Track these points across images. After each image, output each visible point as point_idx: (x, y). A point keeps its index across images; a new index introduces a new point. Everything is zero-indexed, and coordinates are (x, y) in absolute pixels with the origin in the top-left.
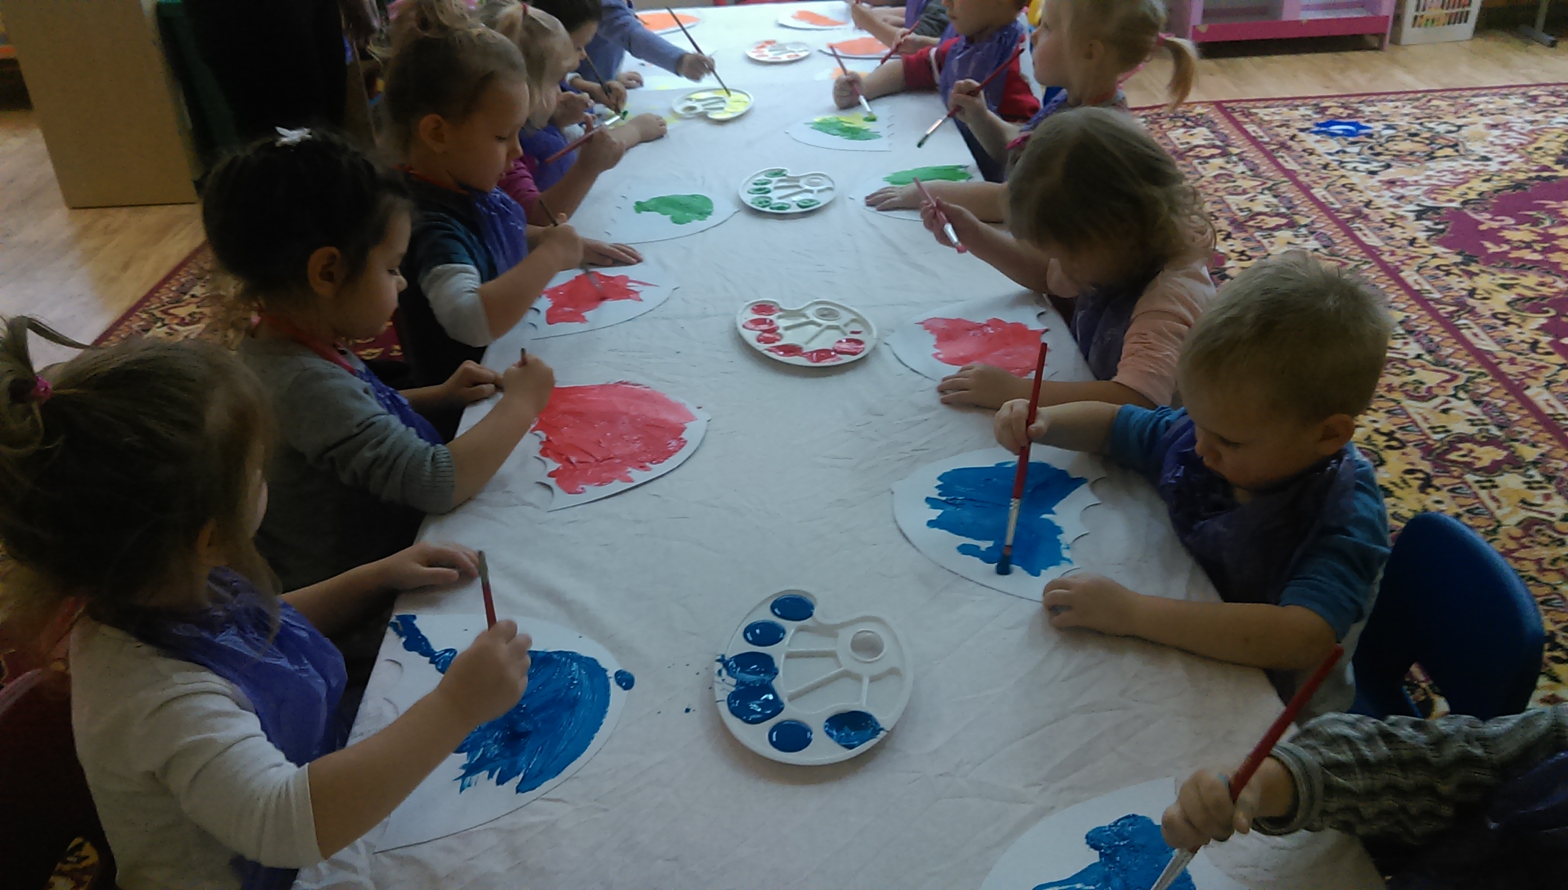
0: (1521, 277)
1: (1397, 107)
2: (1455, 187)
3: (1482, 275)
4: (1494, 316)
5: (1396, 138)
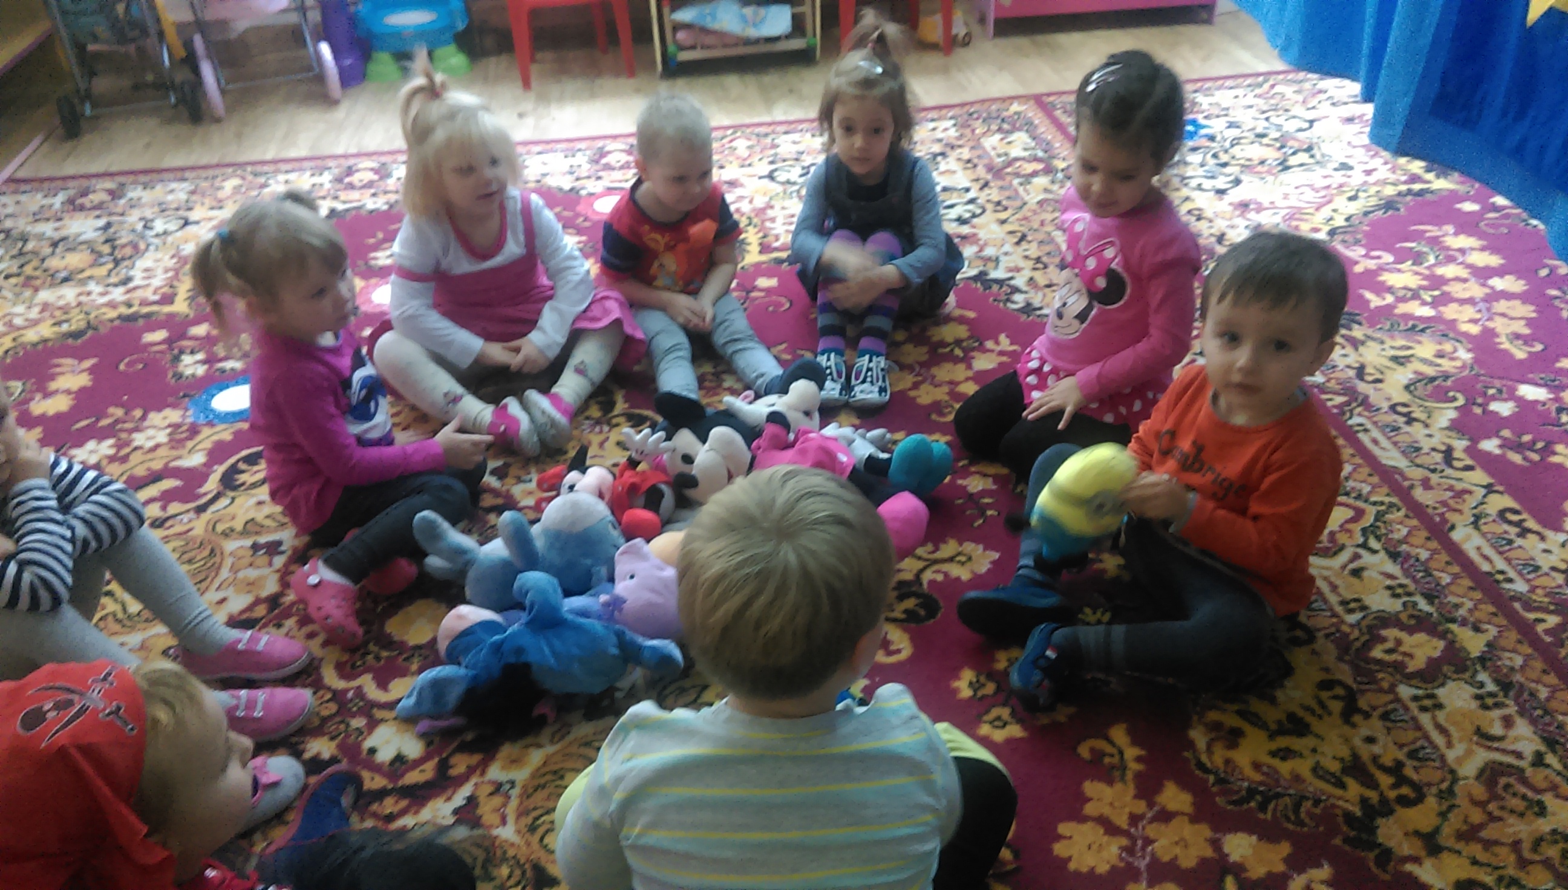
0: (1417, 346)
1: (1236, 97)
2: (1317, 209)
3: (1370, 343)
4: (1393, 408)
5: (1242, 141)
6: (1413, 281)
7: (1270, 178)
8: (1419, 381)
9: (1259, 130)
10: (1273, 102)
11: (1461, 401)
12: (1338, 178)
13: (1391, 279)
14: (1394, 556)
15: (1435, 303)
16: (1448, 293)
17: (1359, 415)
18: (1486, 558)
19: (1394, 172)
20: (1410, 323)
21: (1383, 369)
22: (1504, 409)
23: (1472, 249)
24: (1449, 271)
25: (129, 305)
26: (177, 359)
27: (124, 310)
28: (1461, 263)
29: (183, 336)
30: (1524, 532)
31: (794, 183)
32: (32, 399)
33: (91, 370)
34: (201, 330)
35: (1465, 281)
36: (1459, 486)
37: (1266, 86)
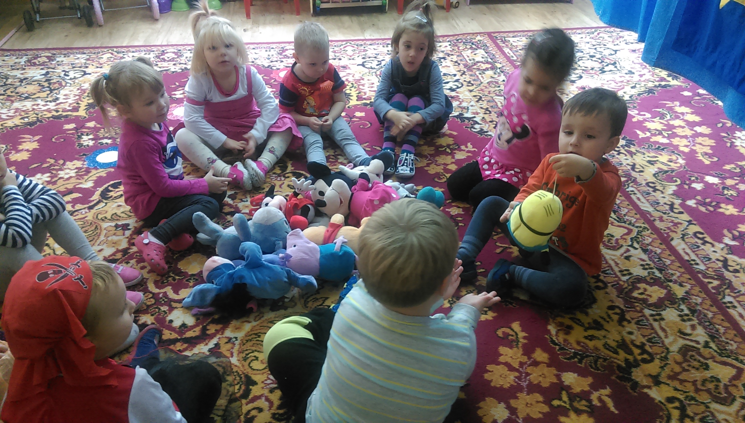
0: (660, 156)
1: (582, 38)
3: (638, 154)
4: (647, 184)
5: (583, 59)
6: (660, 127)
7: (596, 76)
8: (660, 172)
9: (592, 54)
10: (599, 41)
11: (679, 182)
12: (627, 77)
13: (648, 125)
14: (645, 251)
15: (669, 137)
16: (675, 133)
17: (632, 187)
18: (687, 254)
19: (653, 76)
20: (657, 146)
21: (644, 166)
22: (698, 186)
23: (687, 113)
24: (677, 123)
25: (57, 111)
26: (80, 137)
27: (55, 113)
28: (681, 119)
29: (83, 127)
30: (705, 243)
31: (374, 69)
32: (11, 153)
33: (38, 141)
34: (91, 124)
35: (683, 127)
36: (676, 221)
37: (596, 34)
